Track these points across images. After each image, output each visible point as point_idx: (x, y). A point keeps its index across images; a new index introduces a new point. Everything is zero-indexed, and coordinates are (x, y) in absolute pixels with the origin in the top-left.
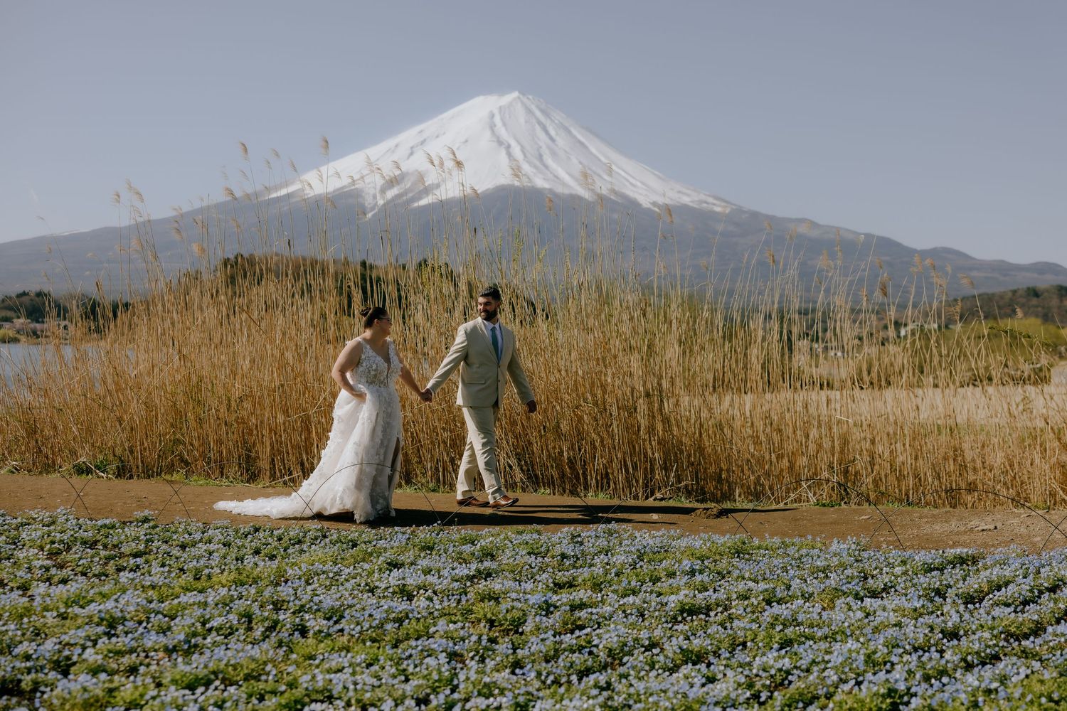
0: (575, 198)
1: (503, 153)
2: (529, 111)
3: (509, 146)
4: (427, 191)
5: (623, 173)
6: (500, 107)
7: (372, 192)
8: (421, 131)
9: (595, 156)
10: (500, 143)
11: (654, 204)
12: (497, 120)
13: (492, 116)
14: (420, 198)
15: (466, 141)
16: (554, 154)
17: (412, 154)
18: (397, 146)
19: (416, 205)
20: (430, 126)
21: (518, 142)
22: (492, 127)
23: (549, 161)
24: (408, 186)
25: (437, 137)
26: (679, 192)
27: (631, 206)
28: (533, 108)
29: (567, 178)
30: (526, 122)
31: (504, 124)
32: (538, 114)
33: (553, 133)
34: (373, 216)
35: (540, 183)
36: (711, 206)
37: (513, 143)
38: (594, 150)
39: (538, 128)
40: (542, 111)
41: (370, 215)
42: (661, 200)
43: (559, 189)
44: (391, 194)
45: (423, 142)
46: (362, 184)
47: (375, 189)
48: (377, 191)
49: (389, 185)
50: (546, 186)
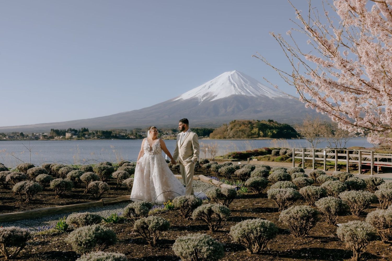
0: (252, 97)
1: (233, 86)
2: (238, 75)
3: (234, 85)
4: (214, 97)
5: (264, 90)
6: (231, 74)
8: (211, 82)
10: (232, 83)
11: (273, 97)
12: (231, 78)
13: (229, 77)
14: (212, 99)
15: (223, 84)
16: (246, 86)
17: (209, 88)
18: (205, 86)
19: (211, 101)
20: (213, 80)
21: (237, 83)
22: (229, 80)
23: (245, 88)
24: (209, 96)
25: (215, 83)
26: (279, 94)
27: (267, 98)
28: (240, 74)
29: (250, 92)
30: (238, 78)
32: (241, 76)
34: (201, 104)
35: (243, 93)
36: (288, 97)
37: (235, 83)
39: (241, 79)
41: (199, 104)
42: (274, 96)
43: (248, 95)
44: (204, 98)
45: (212, 85)
46: (197, 96)
47: (200, 97)
48: (201, 98)
49: (204, 96)
50: (244, 94)
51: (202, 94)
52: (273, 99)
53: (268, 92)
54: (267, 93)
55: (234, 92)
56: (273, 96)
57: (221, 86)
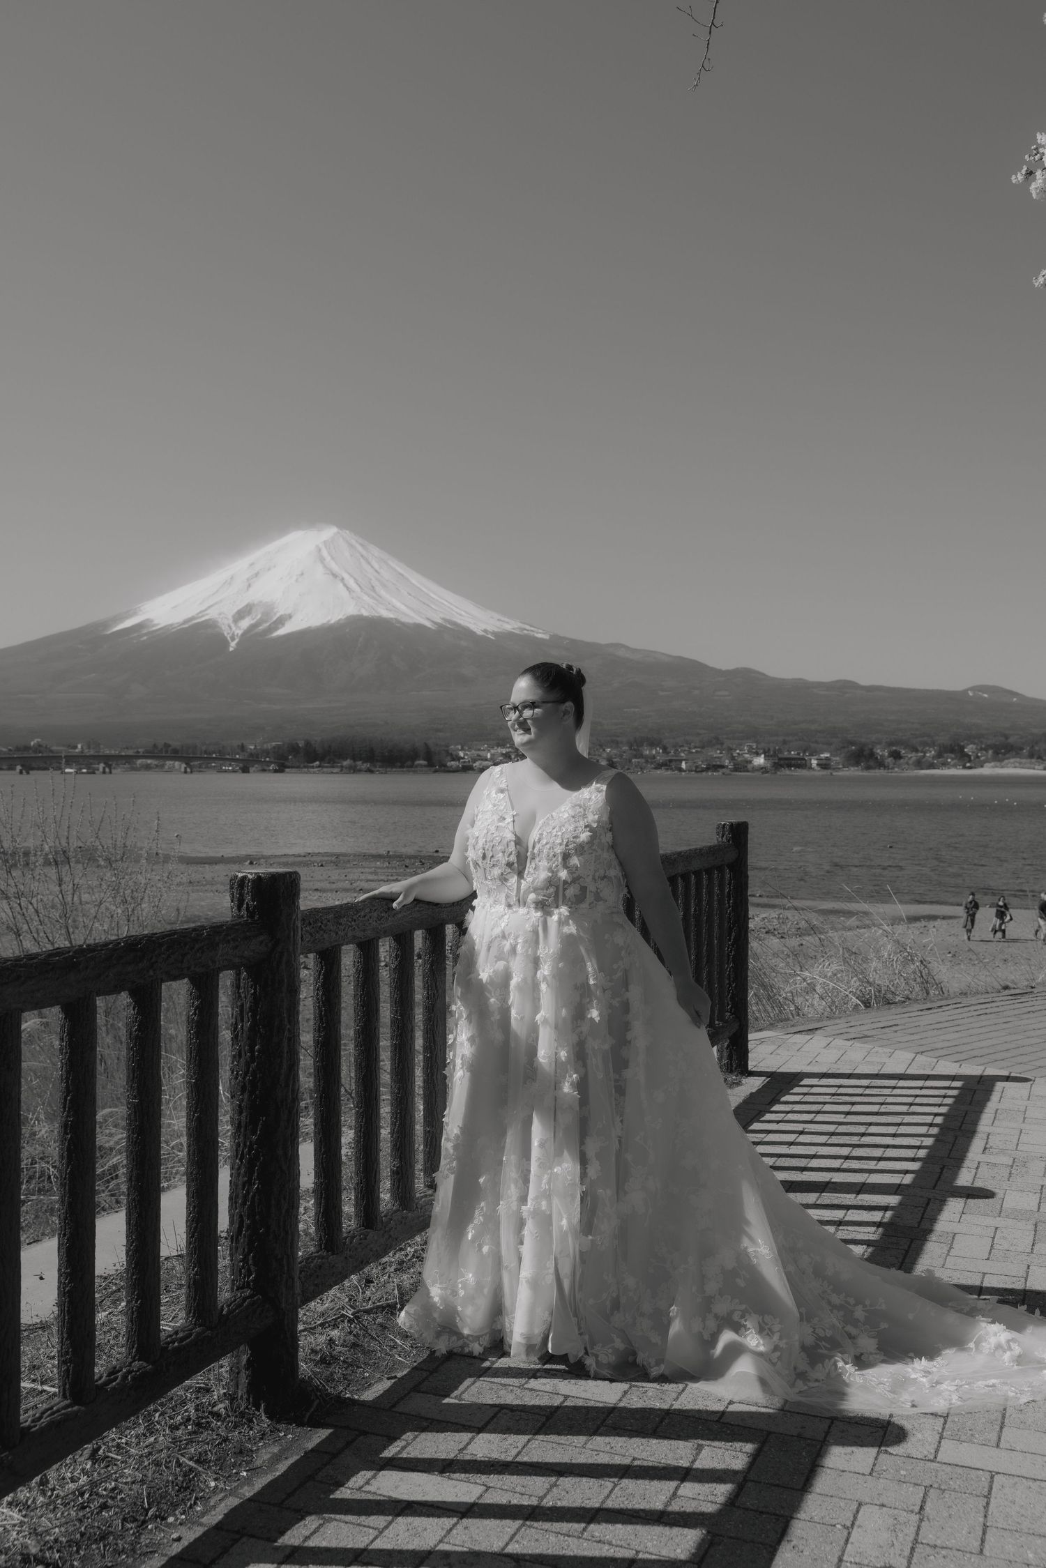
0: (419, 627)
1: (341, 585)
2: (351, 546)
3: (343, 579)
4: (281, 621)
5: (446, 603)
6: (325, 542)
7: (226, 622)
8: (252, 564)
9: (418, 588)
10: (335, 575)
11: (485, 631)
12: (325, 553)
13: (320, 550)
14: (276, 629)
15: (302, 574)
16: (384, 586)
17: (249, 586)
18: (232, 578)
19: (275, 634)
20: (259, 555)
21: (352, 576)
22: (322, 560)
23: (383, 593)
24: (259, 616)
25: (269, 569)
26: (499, 620)
27: (468, 633)
28: (353, 542)
29: (403, 608)
30: (351, 556)
31: (333, 558)
32: (360, 548)
33: (376, 566)
34: (237, 644)
35: (385, 614)
36: (532, 633)
37: (346, 576)
38: (414, 581)
39: (362, 560)
40: (361, 545)
41: (233, 644)
42: (490, 628)
43: (404, 619)
44: (245, 623)
45: (257, 575)
46: (212, 614)
47: (228, 619)
48: (231, 621)
49: (240, 615)
50: (392, 616)
51: (230, 610)
52: (489, 636)
53: (463, 613)
54: (461, 615)
55: (351, 609)
56: (484, 627)
57: (297, 581)
